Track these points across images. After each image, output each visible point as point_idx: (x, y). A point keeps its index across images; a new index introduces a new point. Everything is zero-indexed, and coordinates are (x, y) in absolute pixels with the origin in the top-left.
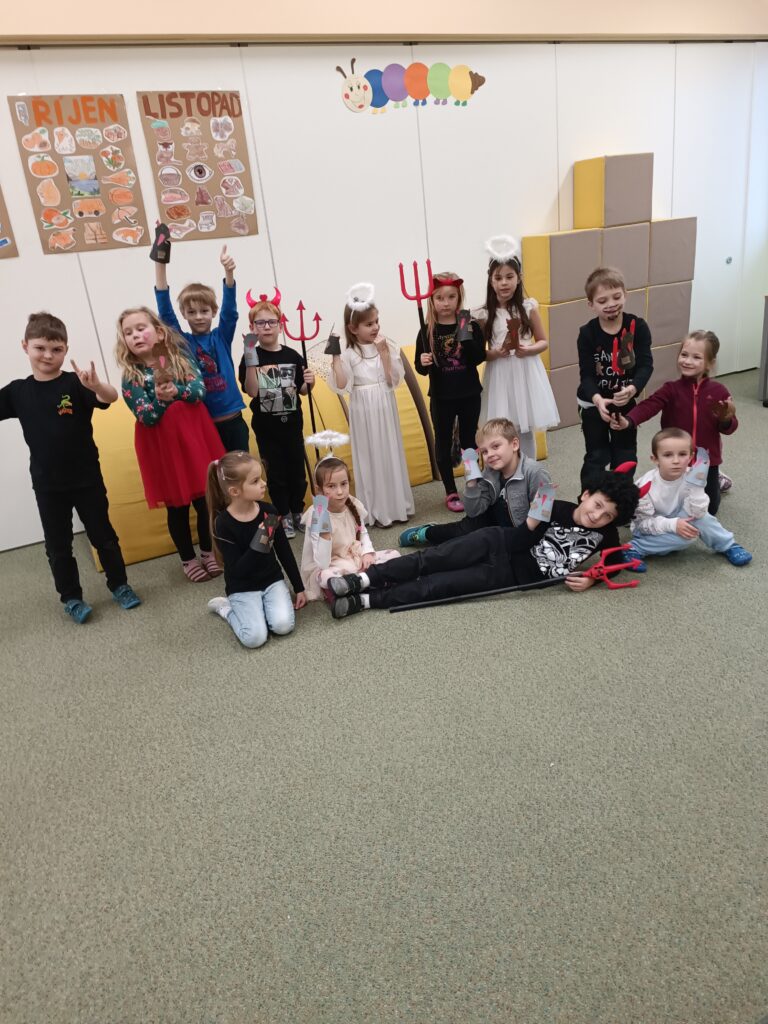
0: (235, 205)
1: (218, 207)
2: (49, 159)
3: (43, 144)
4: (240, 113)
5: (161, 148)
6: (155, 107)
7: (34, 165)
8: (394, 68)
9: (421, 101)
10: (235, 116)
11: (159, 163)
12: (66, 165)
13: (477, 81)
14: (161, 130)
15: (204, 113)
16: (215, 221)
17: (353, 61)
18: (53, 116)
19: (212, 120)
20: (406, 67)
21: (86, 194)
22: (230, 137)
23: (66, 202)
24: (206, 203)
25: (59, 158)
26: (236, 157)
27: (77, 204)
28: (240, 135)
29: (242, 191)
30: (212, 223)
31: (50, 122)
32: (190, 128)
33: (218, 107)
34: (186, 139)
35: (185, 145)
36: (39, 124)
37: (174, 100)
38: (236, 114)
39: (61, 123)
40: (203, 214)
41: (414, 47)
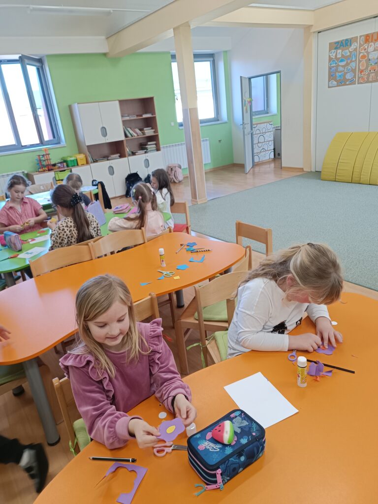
2: (366, 54)
3: (365, 49)
7: (361, 56)
12: (370, 55)
18: (370, 40)
21: (373, 64)
23: (367, 68)
25: (368, 53)
27: (369, 68)
31: (369, 42)
36: (366, 43)
39: (372, 42)
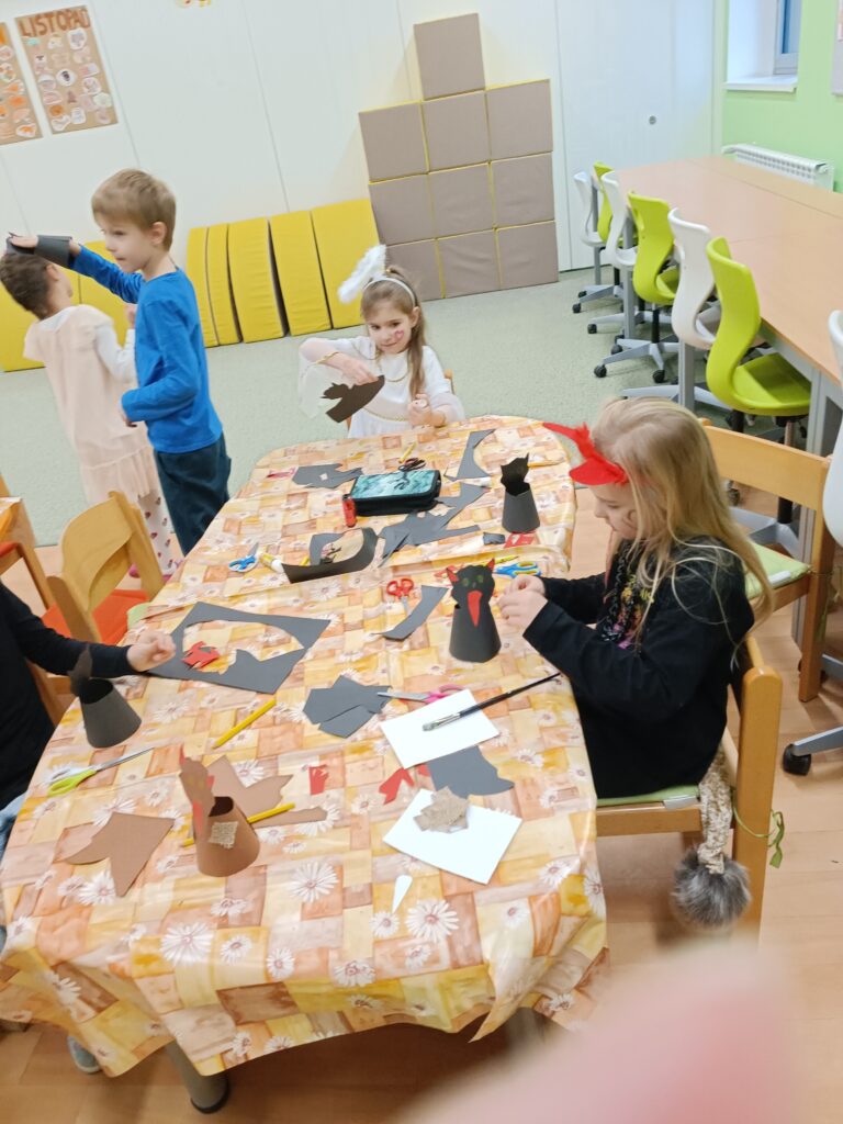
0: (96, 101)
1: (84, 104)
4: (90, 24)
5: (37, 61)
6: (28, 29)
11: (38, 73)
14: (36, 46)
15: (64, 28)
16: (83, 115)
19: (70, 33)
22: (85, 45)
24: (74, 101)
26: (91, 62)
28: (92, 42)
29: (99, 89)
30: (82, 117)
32: (54, 42)
33: (72, 21)
34: (52, 52)
35: (53, 57)
37: (40, 21)
38: (86, 26)
40: (74, 110)
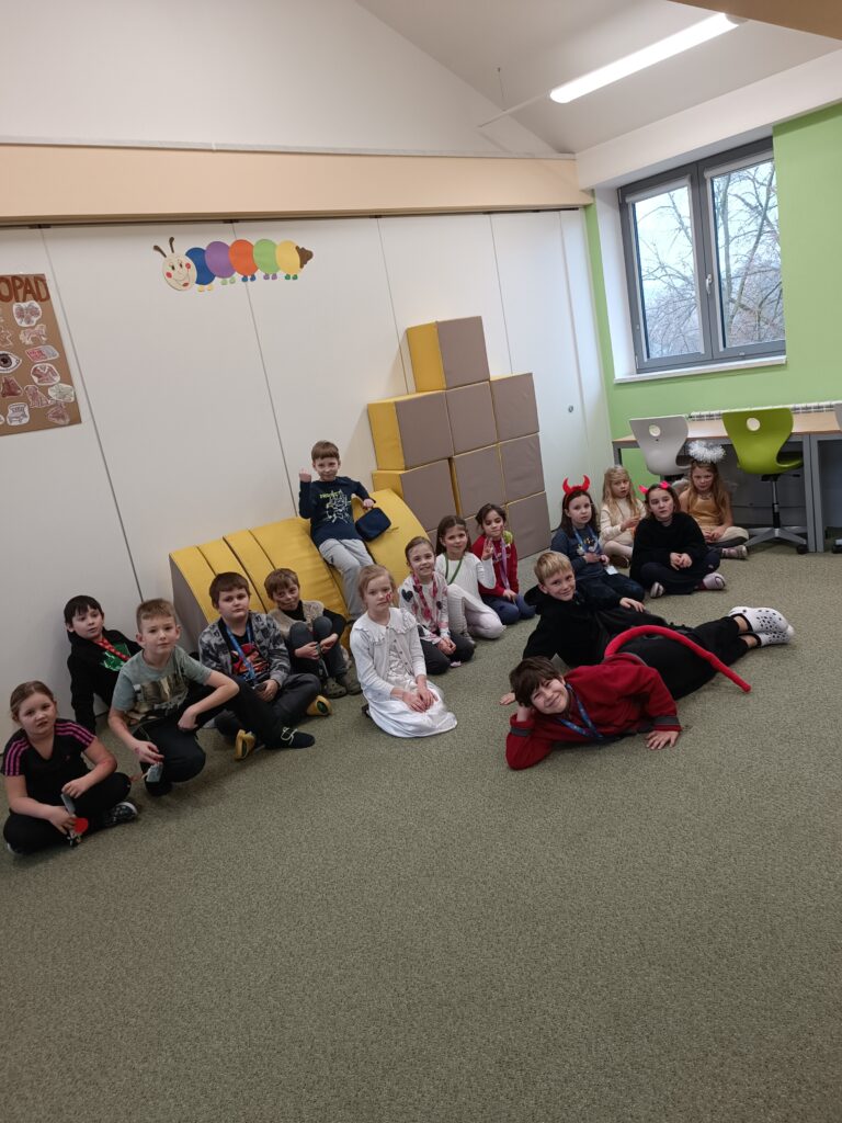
0: (50, 393)
1: (30, 398)
4: (48, 297)
8: (216, 246)
9: (249, 277)
10: (42, 300)
13: (305, 256)
16: (27, 413)
17: (172, 240)
19: (15, 307)
20: (229, 243)
22: (38, 322)
24: (13, 394)
26: (47, 343)
28: (50, 319)
29: (58, 379)
30: (24, 416)
33: (21, 292)
38: (43, 298)
40: (11, 407)
41: (235, 224)
